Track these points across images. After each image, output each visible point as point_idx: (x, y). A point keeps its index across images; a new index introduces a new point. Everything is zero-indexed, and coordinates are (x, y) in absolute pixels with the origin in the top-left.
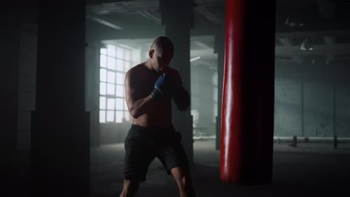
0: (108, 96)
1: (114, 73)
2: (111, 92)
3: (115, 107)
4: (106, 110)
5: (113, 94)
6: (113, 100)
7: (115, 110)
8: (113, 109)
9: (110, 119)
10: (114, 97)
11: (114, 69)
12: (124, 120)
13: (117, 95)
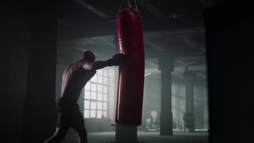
0: (91, 100)
1: (96, 85)
2: (94, 97)
3: (97, 108)
4: (90, 110)
5: (95, 99)
6: (95, 103)
7: (96, 110)
8: (95, 108)
9: (93, 116)
10: (96, 101)
11: (96, 82)
12: (103, 116)
13: (98, 99)
